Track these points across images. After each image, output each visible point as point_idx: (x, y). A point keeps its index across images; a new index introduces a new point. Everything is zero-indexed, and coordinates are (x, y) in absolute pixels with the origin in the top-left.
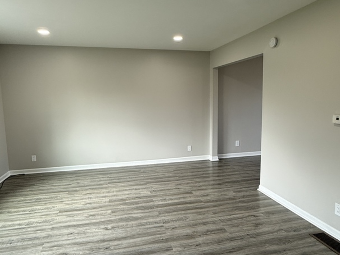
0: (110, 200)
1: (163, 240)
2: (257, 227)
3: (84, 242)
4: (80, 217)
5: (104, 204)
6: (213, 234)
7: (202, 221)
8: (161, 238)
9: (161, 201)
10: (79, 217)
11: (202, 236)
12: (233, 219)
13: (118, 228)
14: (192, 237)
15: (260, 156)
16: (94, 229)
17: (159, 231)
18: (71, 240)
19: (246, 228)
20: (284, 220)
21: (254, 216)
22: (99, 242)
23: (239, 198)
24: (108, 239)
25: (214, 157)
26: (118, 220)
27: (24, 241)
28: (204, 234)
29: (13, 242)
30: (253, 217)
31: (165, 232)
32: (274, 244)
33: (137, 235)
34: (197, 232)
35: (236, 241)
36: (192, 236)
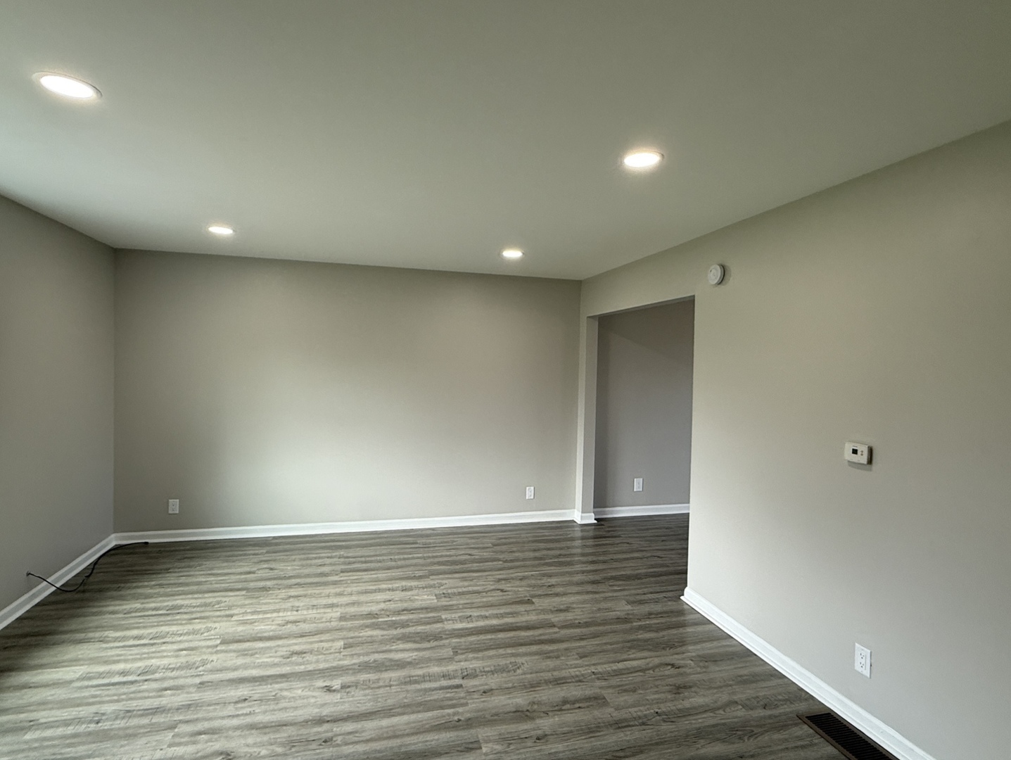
0: (341, 613)
1: (460, 723)
2: (679, 693)
3: (272, 722)
4: (268, 655)
5: (328, 624)
6: (577, 711)
7: (553, 675)
8: (456, 718)
9: (460, 621)
10: (267, 658)
11: (550, 714)
12: (624, 672)
13: (357, 687)
14: (527, 716)
15: (688, 514)
16: (299, 688)
17: (451, 699)
18: (242, 718)
19: (653, 697)
20: (739, 679)
21: (673, 665)
22: (309, 723)
23: (640, 620)
24: (330, 716)
25: (584, 515)
26: (356, 667)
27: (130, 717)
28: (556, 708)
29: (104, 718)
30: (670, 667)
31: (465, 701)
32: (718, 740)
33: (400, 707)
34: (539, 703)
35: (630, 728)
36: (529, 714)
